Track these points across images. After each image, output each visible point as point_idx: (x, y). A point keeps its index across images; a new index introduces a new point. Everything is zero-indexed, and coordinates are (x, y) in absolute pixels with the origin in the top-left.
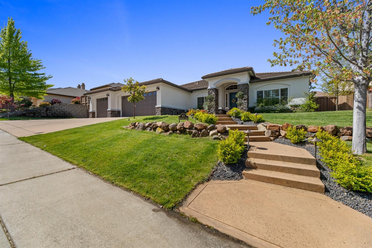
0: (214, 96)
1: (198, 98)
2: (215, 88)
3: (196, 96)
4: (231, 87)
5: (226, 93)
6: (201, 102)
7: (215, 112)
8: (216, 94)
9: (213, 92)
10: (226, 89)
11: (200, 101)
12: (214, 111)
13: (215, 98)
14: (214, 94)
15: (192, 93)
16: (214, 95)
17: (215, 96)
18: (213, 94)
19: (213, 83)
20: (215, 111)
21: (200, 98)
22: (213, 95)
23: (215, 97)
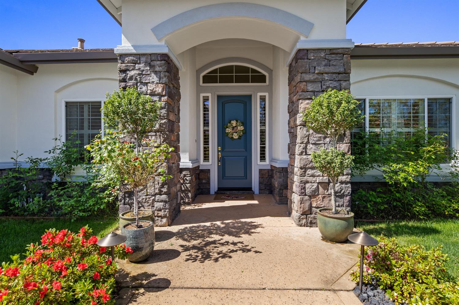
0: (156, 98)
1: (69, 105)
2: (165, 51)
3: (58, 91)
4: (222, 70)
5: (202, 95)
6: (86, 124)
7: (164, 197)
8: (166, 86)
9: (154, 78)
10: (204, 77)
11: (82, 121)
12: (160, 193)
13: (164, 111)
14: (159, 89)
15: (30, 76)
16: (160, 96)
17: (167, 103)
18: (151, 87)
19: (153, 26)
20: (165, 190)
21: (81, 105)
22: (153, 94)
23: (162, 108)
